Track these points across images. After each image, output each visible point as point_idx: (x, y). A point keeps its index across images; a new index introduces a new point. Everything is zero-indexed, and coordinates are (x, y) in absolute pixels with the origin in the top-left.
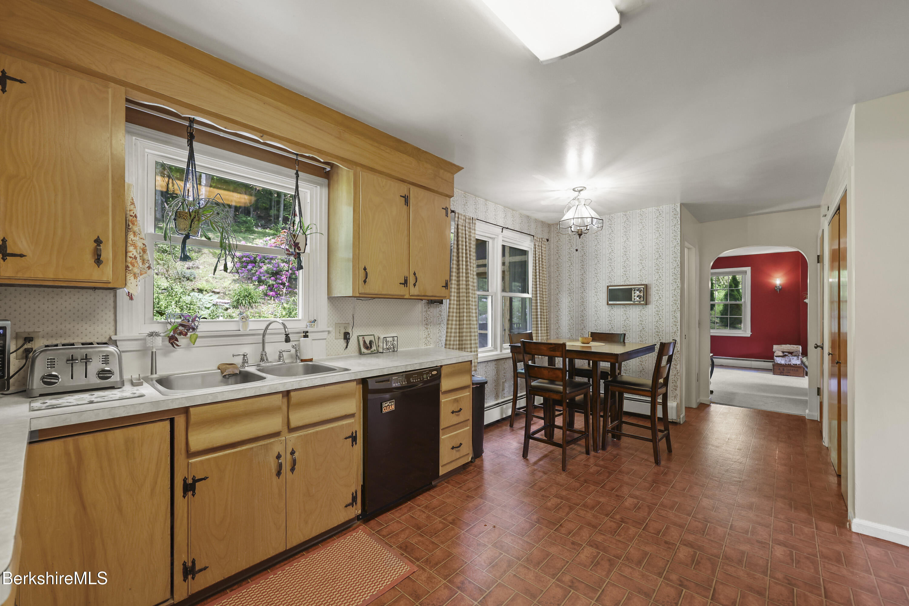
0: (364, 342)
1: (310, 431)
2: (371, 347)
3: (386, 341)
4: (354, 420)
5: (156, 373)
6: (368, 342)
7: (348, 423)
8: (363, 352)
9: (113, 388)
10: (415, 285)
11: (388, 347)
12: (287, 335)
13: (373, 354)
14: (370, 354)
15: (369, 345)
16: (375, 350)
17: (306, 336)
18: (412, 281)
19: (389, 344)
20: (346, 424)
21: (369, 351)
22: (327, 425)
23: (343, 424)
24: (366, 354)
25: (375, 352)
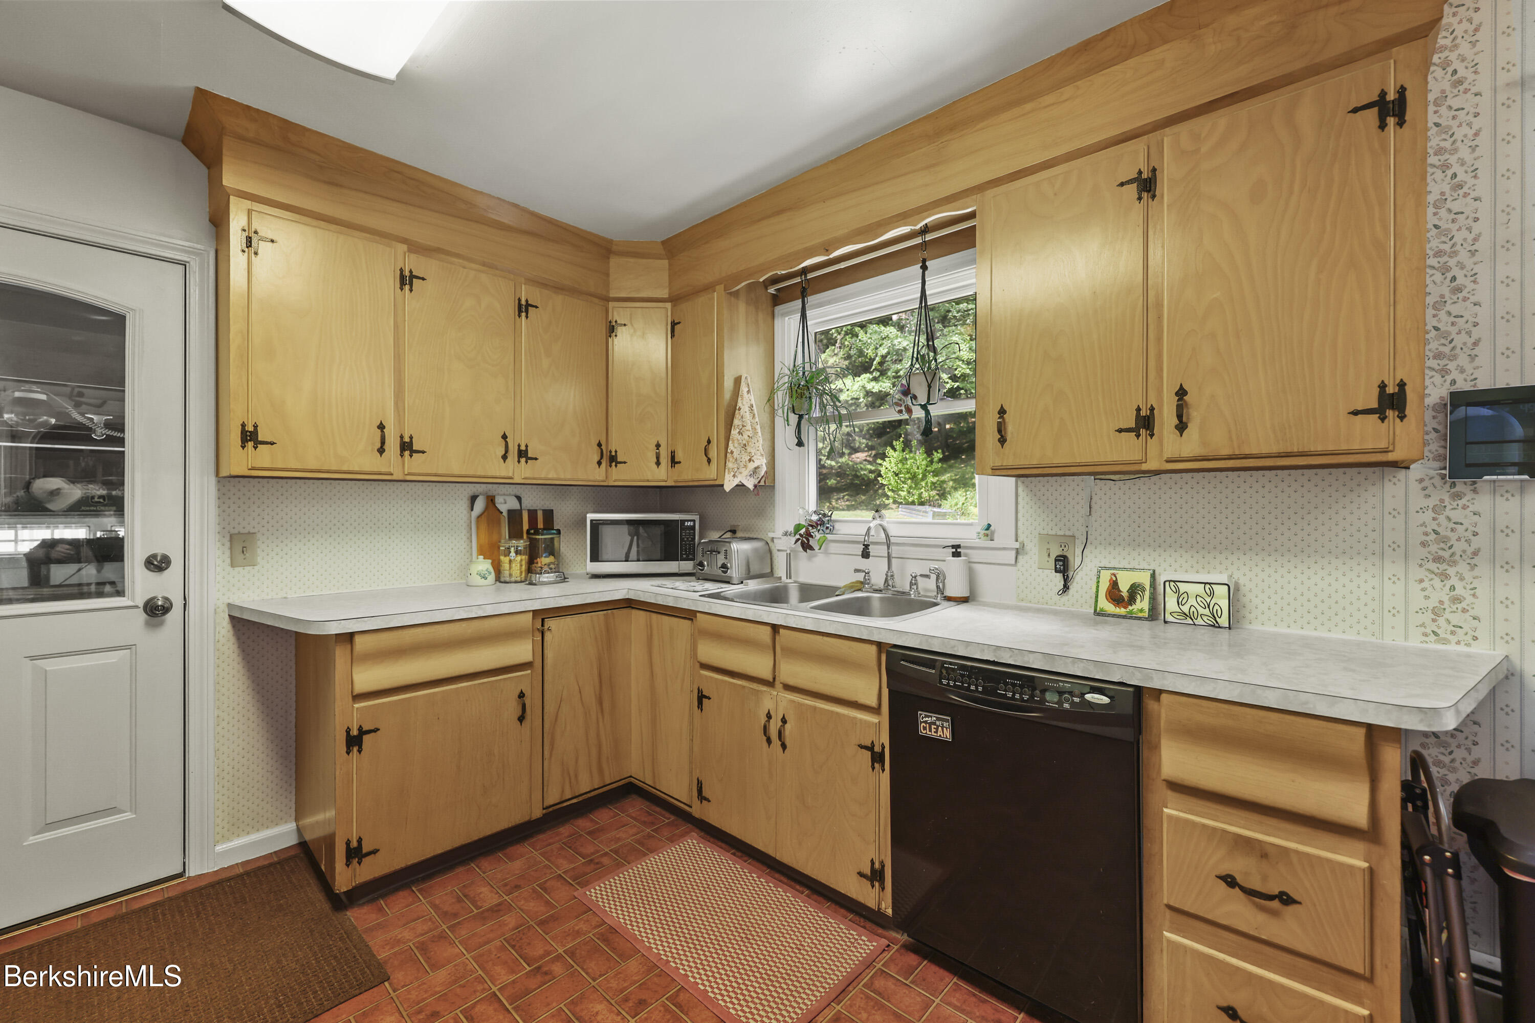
0: (1114, 585)
1: (806, 702)
2: (1132, 599)
3: (1177, 591)
4: (877, 721)
5: (790, 578)
6: (1124, 588)
7: (865, 721)
8: (1102, 610)
9: (728, 582)
10: (1182, 427)
11: (1185, 609)
12: (866, 546)
13: (1131, 618)
14: (1124, 617)
15: (1125, 594)
16: (1142, 611)
17: (956, 554)
18: (1167, 417)
19: (1192, 601)
20: (861, 720)
21: (1122, 611)
22: (834, 705)
23: (855, 718)
24: (1109, 615)
25: (1140, 615)
